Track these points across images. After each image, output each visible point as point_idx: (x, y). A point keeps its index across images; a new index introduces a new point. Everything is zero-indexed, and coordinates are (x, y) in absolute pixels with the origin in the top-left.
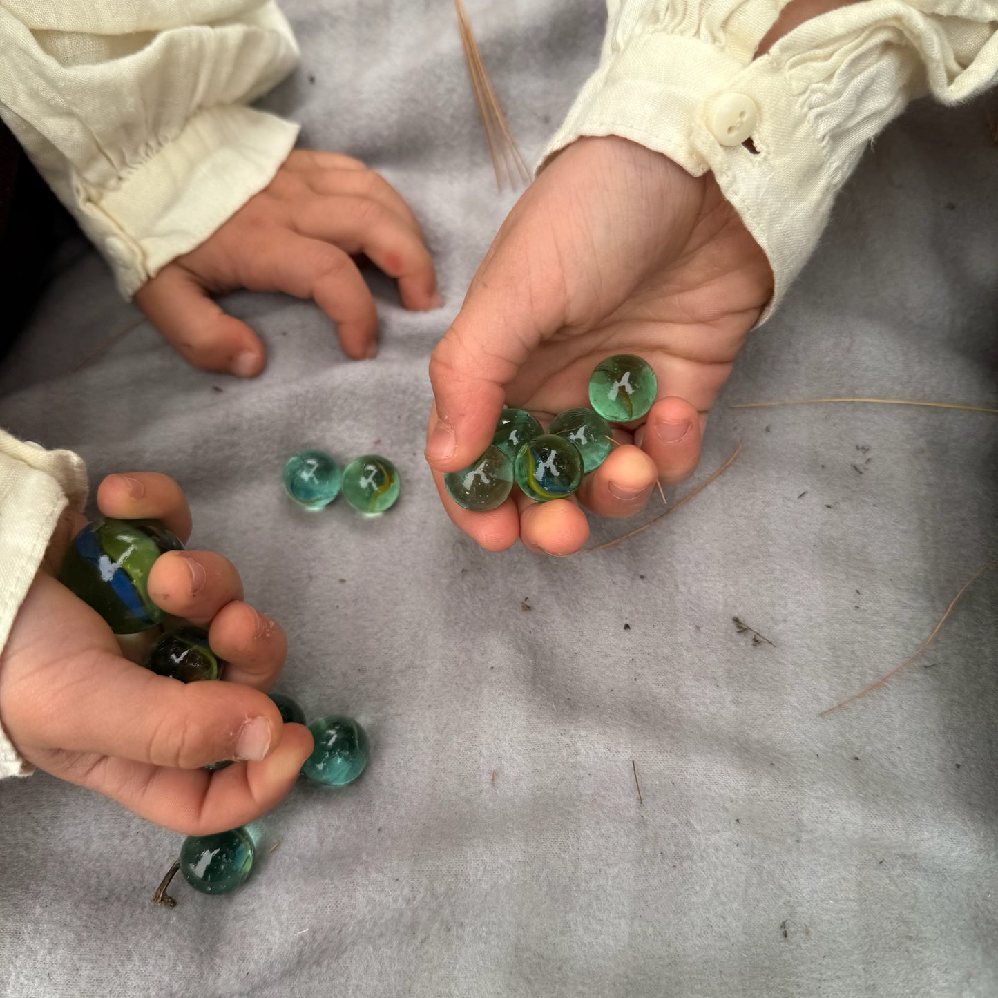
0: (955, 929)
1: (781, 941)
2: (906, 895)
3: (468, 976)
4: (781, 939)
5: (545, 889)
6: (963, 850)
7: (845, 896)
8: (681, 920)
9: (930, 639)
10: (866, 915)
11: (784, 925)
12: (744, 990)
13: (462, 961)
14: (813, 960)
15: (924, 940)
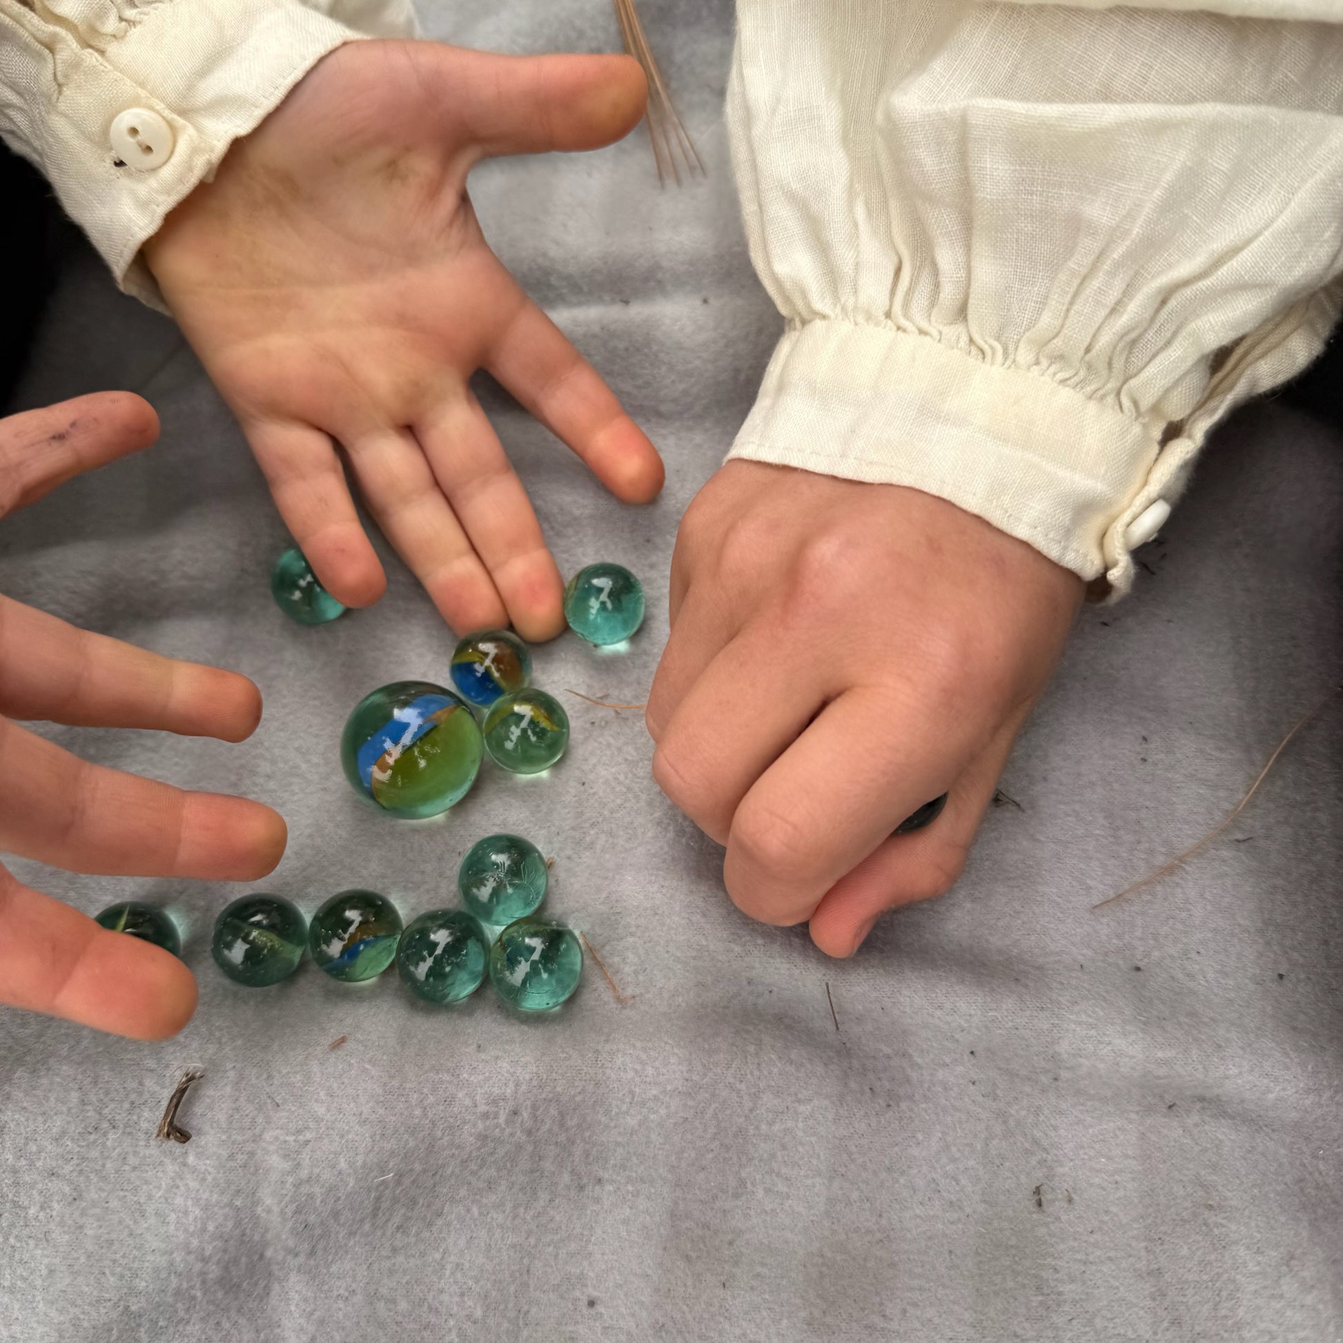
0: (1272, 1195)
1: (1034, 1212)
2: (1205, 1150)
3: (607, 1251)
4: (1034, 1210)
5: (712, 1130)
6: (1283, 1089)
7: (1123, 1153)
8: (897, 1181)
9: (1244, 802)
10: (1150, 1176)
11: (1037, 1191)
12: (981, 1275)
13: (599, 1231)
14: (1077, 1236)
15: (1229, 1209)
